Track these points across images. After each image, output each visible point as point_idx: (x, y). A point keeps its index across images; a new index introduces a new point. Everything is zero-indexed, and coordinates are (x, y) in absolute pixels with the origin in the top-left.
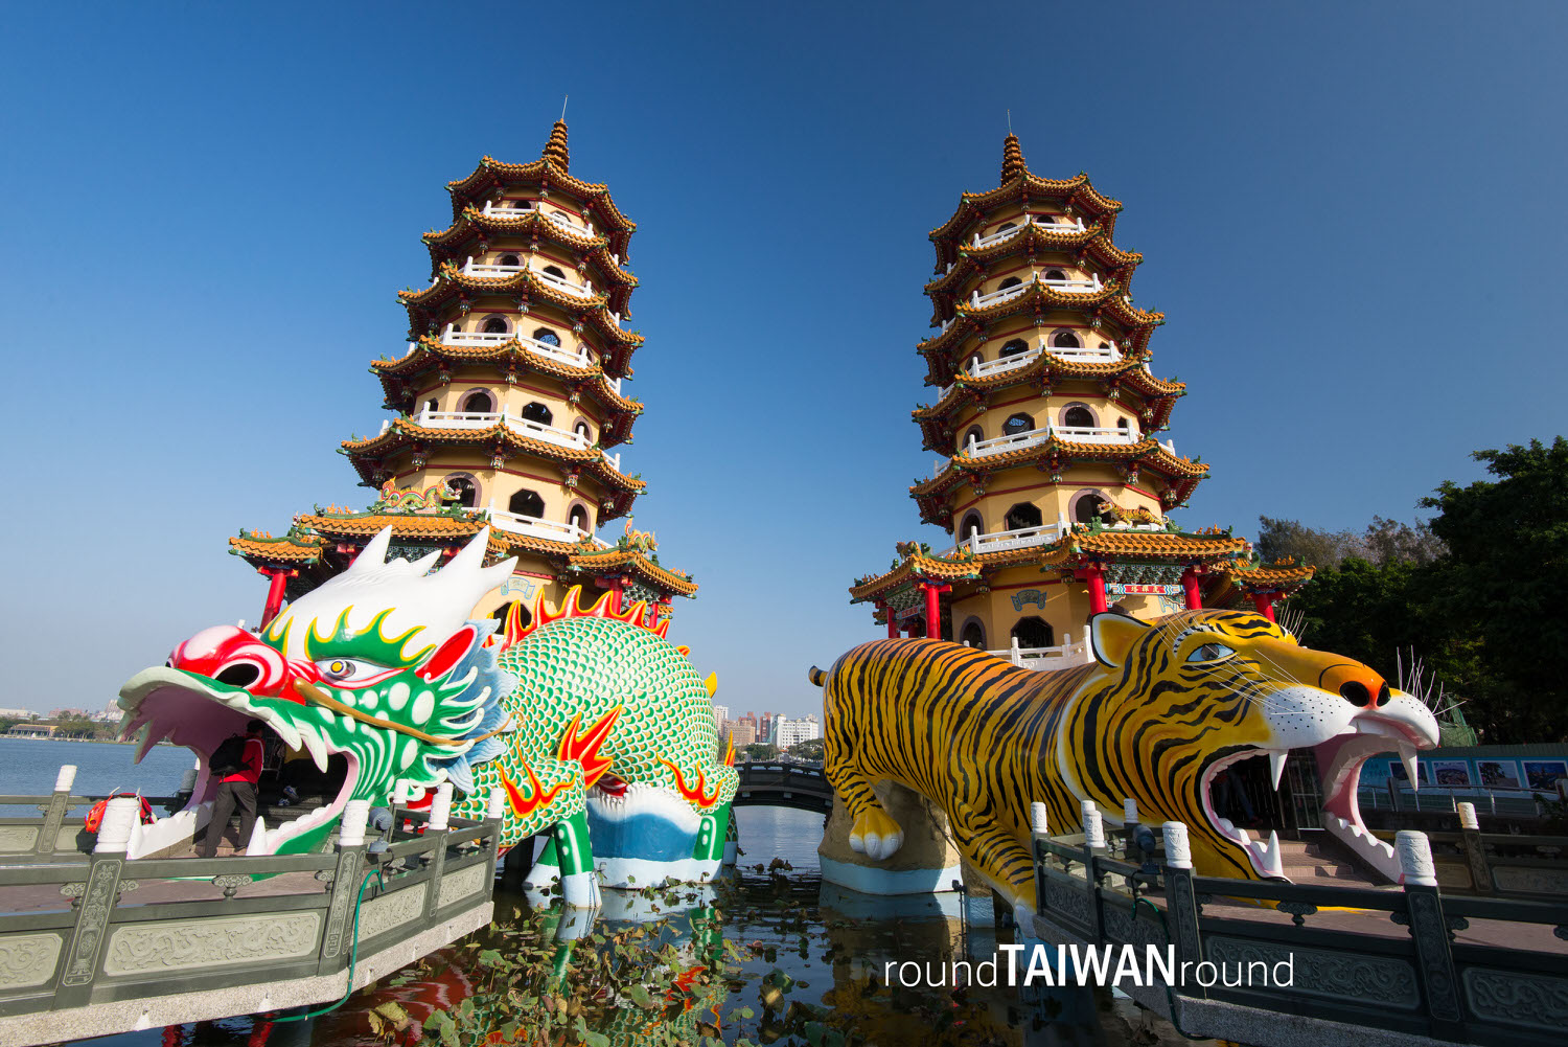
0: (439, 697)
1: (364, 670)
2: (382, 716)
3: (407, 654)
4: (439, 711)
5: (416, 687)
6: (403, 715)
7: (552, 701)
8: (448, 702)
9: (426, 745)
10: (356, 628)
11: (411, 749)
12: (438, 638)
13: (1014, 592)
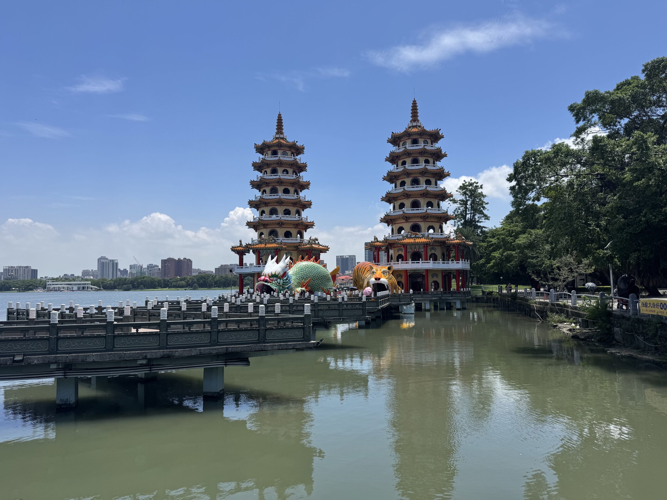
0: (283, 281)
1: (275, 279)
2: (278, 284)
3: (279, 276)
4: (283, 283)
5: (280, 279)
6: (279, 283)
7: (299, 278)
8: (284, 281)
9: (282, 287)
10: (273, 273)
11: (281, 287)
12: (282, 274)
13: (397, 248)
